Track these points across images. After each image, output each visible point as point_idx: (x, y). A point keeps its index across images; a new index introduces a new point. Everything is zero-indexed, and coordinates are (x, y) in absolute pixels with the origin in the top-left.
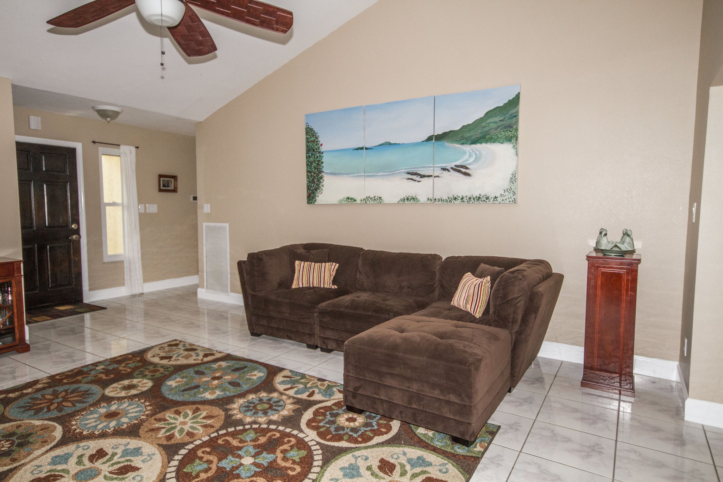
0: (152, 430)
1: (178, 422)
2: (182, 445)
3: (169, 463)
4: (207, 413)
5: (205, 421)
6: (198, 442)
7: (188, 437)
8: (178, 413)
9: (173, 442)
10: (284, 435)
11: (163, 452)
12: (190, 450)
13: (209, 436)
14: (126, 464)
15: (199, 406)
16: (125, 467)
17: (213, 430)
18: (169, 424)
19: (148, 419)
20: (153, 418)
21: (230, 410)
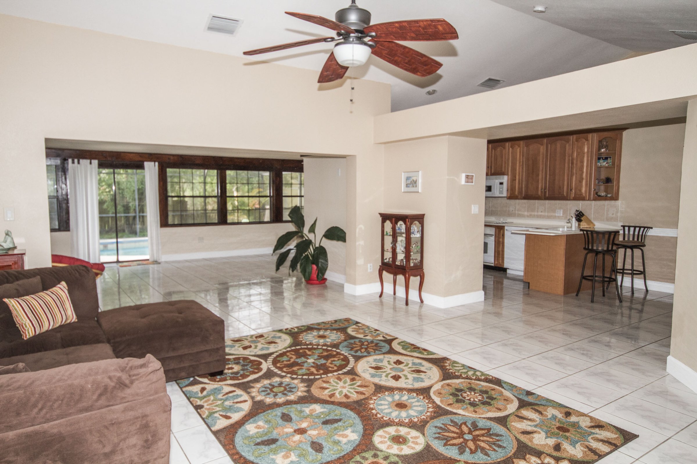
0: (366, 386)
1: (347, 389)
2: (344, 374)
3: (353, 367)
4: (324, 392)
5: (328, 386)
6: (335, 373)
7: (341, 377)
8: (346, 396)
9: (351, 377)
10: (280, 369)
11: (357, 372)
12: (341, 370)
13: (327, 376)
14: (378, 371)
15: (328, 399)
16: (378, 369)
17: (324, 379)
18: (354, 388)
19: (370, 395)
20: (366, 396)
21: (305, 391)
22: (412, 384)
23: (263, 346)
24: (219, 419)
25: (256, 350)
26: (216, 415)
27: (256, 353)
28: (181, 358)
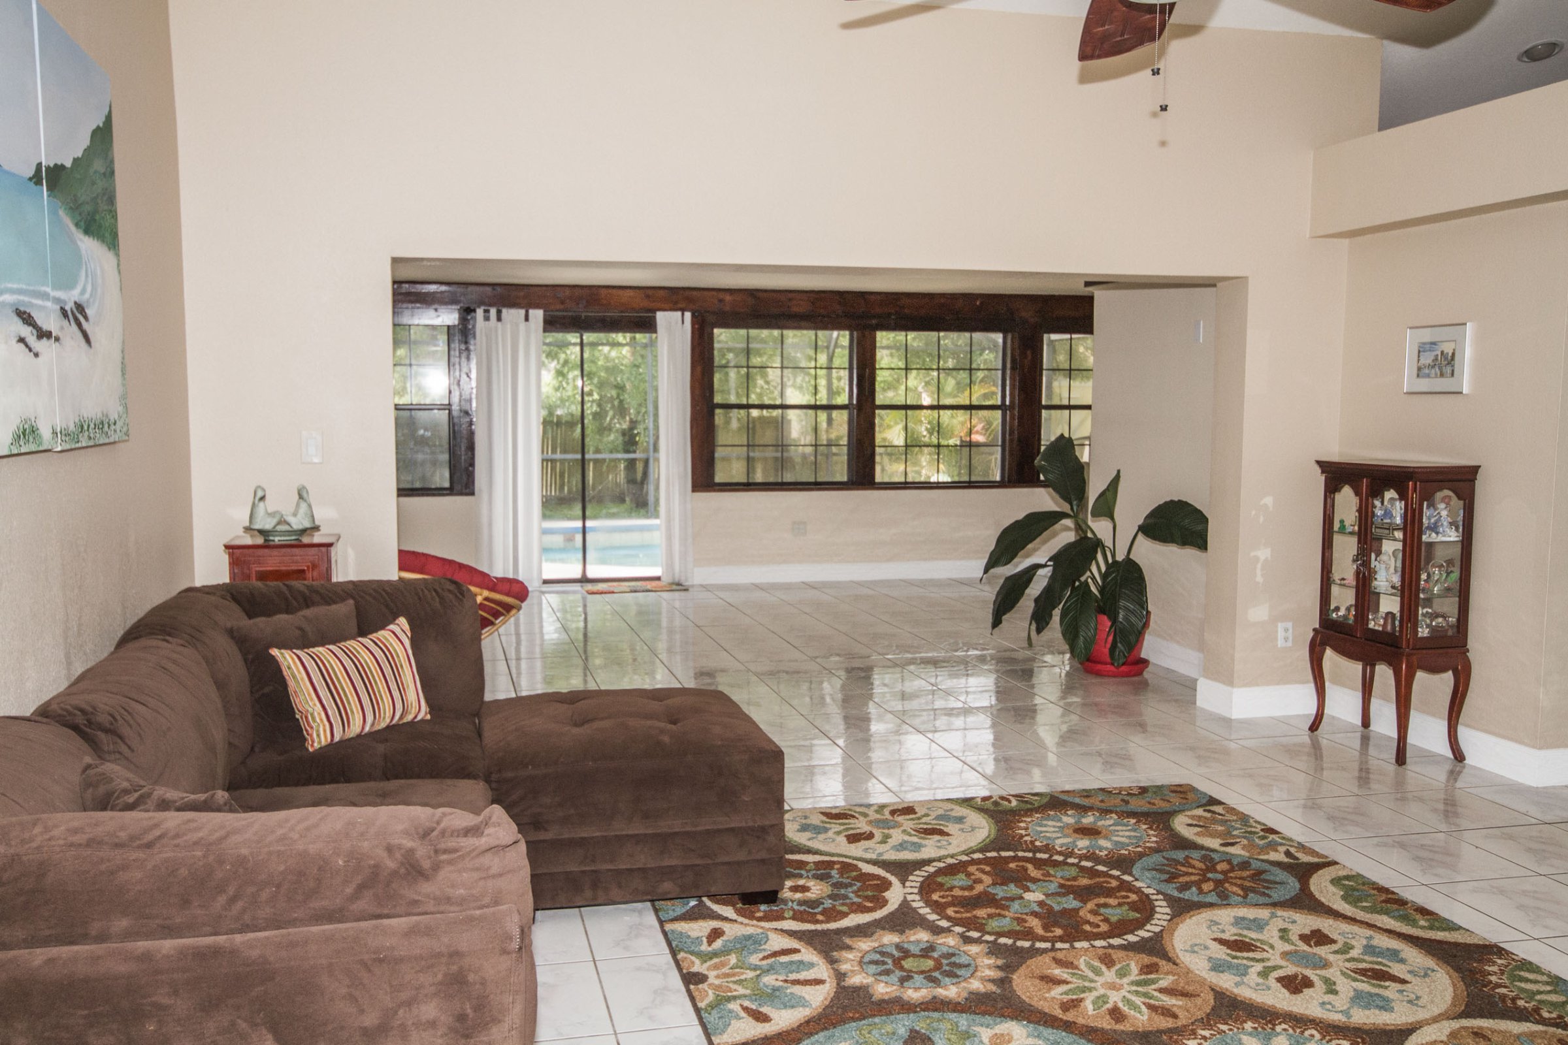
0: (1185, 994)
1: (1123, 993)
2: (1129, 947)
3: (1162, 931)
4: (1049, 990)
5: (1065, 976)
6: (1099, 943)
7: (1114, 957)
8: (1116, 1014)
9: (1147, 959)
10: (938, 908)
11: (1169, 948)
12: (1119, 936)
13: (1073, 947)
14: (1239, 954)
15: (1058, 1013)
16: (1240, 950)
17: (1060, 955)
18: (1146, 995)
19: (1193, 1024)
20: (1179, 1024)
21: (993, 981)
22: (1346, 1013)
23: (907, 838)
24: (738, 1018)
25: (881, 848)
26: (734, 1006)
27: (880, 854)
28: (663, 841)
